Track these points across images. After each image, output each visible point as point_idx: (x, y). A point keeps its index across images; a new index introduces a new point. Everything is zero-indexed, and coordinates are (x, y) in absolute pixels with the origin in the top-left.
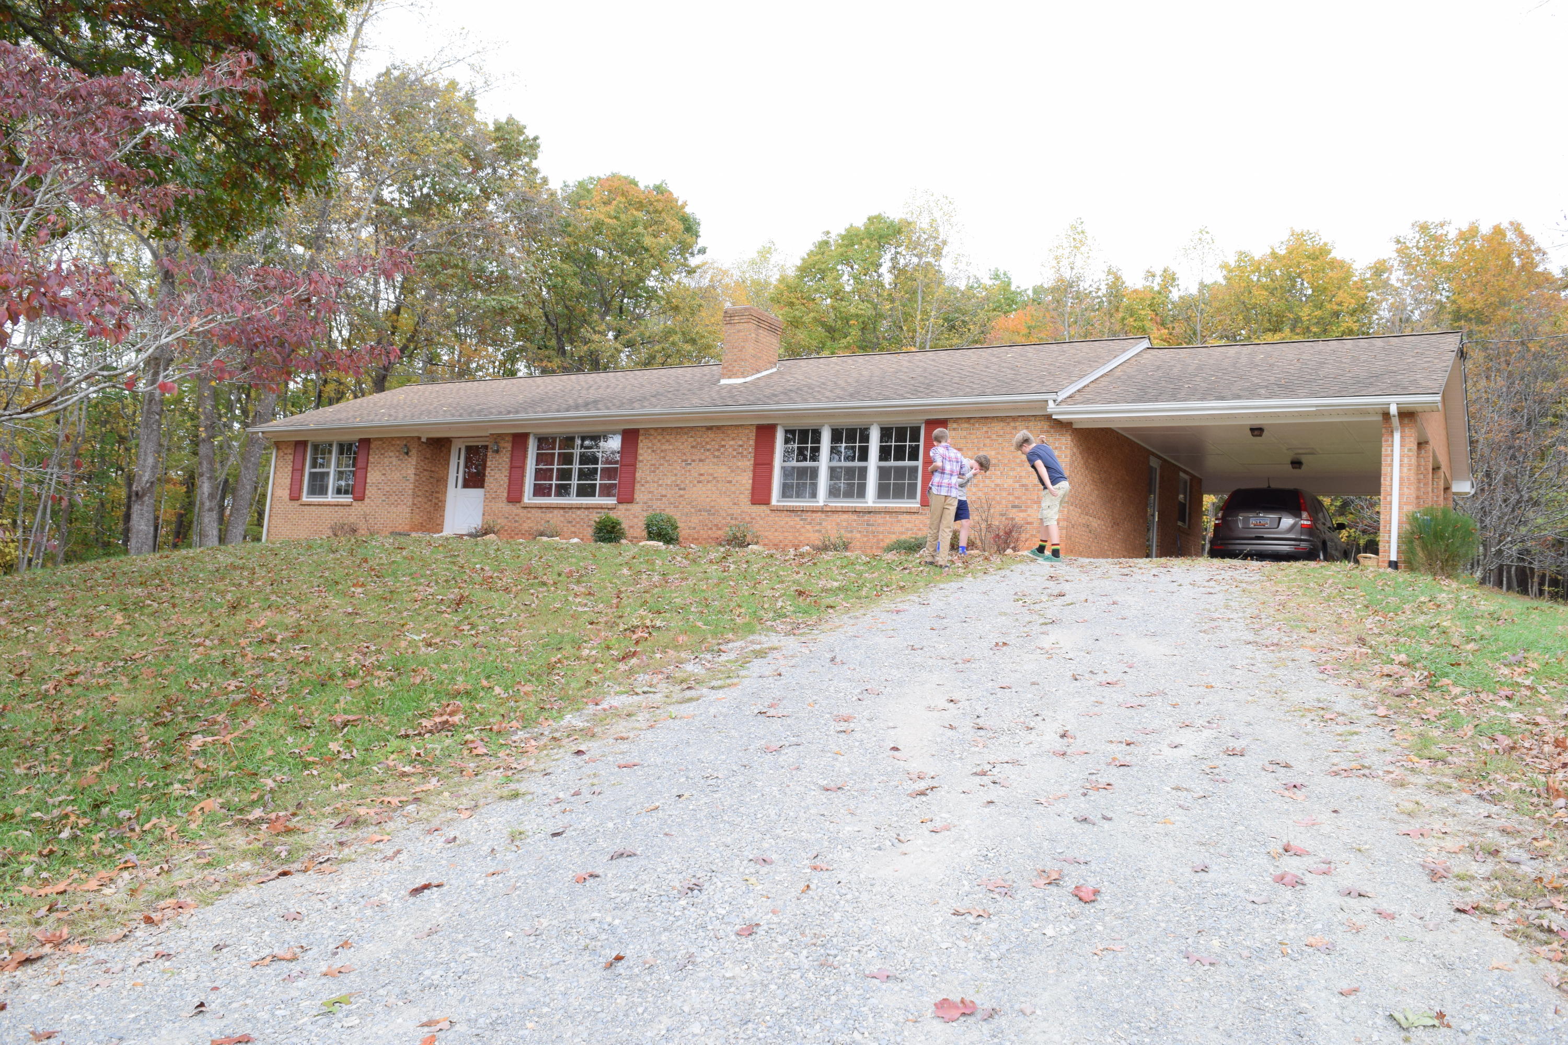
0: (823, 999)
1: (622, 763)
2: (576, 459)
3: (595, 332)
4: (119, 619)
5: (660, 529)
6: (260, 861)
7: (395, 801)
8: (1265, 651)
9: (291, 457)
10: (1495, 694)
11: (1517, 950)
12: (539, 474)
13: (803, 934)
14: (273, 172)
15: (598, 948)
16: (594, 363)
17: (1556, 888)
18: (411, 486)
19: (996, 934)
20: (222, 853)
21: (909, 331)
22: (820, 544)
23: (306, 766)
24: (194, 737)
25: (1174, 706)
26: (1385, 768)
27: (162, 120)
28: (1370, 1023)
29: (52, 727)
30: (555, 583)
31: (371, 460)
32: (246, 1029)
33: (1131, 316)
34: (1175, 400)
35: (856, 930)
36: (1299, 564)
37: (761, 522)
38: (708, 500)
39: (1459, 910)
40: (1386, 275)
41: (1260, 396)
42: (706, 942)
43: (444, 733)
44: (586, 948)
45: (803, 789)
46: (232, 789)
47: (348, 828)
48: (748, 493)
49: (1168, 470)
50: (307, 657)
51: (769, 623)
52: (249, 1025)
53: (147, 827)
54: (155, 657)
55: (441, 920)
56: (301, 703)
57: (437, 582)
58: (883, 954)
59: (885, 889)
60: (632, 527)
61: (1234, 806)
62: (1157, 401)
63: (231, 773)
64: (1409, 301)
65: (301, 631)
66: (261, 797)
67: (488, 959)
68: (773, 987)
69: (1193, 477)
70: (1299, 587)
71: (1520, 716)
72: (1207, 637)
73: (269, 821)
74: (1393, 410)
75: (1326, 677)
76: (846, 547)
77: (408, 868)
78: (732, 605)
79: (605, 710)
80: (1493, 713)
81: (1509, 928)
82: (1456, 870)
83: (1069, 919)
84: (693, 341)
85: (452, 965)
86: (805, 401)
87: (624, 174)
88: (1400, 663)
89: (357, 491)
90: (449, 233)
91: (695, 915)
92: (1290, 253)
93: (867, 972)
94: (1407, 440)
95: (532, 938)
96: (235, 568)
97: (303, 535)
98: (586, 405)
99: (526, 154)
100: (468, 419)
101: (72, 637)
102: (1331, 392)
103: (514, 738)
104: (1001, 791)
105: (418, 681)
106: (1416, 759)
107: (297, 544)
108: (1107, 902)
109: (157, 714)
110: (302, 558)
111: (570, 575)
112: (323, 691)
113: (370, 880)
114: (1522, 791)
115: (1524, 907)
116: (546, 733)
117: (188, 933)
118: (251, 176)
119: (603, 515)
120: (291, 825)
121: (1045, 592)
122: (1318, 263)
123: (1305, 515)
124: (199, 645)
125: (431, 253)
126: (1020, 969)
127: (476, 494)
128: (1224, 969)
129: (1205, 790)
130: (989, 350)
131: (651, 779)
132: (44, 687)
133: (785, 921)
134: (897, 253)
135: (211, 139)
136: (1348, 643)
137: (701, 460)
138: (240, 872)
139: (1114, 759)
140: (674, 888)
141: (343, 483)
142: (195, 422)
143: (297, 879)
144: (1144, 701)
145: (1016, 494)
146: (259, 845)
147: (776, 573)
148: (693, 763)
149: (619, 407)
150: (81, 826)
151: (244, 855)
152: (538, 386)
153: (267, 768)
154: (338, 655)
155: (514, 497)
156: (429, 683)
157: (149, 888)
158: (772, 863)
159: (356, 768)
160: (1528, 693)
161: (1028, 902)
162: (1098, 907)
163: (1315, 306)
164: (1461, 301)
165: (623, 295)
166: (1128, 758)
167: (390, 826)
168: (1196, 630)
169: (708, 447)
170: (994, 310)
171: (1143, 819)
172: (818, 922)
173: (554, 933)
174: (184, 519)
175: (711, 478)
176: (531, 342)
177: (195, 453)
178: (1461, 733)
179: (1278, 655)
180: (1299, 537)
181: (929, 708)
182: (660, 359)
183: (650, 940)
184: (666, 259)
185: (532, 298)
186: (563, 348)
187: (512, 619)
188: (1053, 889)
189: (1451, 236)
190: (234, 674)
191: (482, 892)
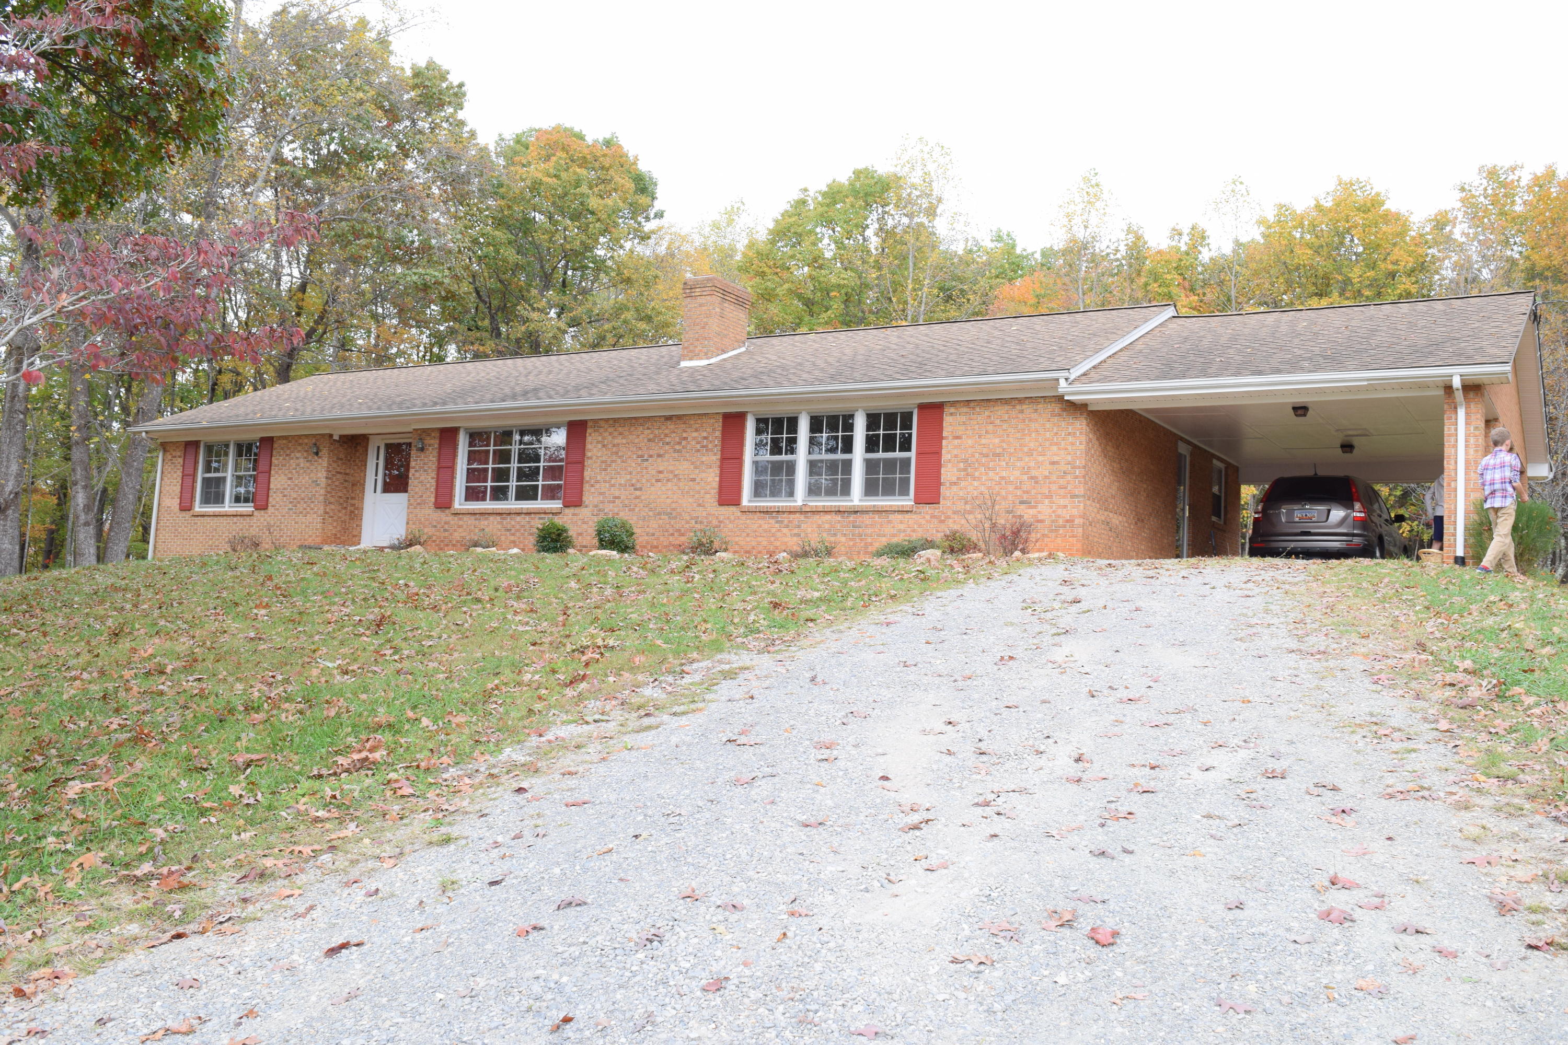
1: (570, 800)
2: (515, 457)
3: (534, 309)
5: (613, 536)
6: (150, 923)
7: (307, 850)
8: (1311, 660)
9: (181, 460)
12: (471, 475)
13: (779, 988)
14: (153, 126)
15: (544, 1010)
16: (534, 345)
18: (322, 492)
19: (1001, 983)
20: (105, 914)
21: (899, 302)
22: (799, 550)
23: (203, 812)
24: (71, 783)
25: (1205, 724)
26: (1448, 789)
27: (21, 66)
30: (491, 599)
31: (274, 461)
33: (1155, 281)
34: (1205, 376)
35: (840, 982)
36: (1350, 562)
37: (731, 526)
38: (669, 501)
39: (1530, 947)
40: (1448, 228)
41: (1302, 370)
42: (667, 1000)
43: (363, 772)
44: (529, 1009)
45: (778, 826)
46: (116, 841)
47: (252, 882)
48: (714, 492)
49: (1201, 456)
50: (202, 690)
51: (739, 640)
53: (16, 887)
54: (23, 693)
55: (362, 983)
56: (196, 741)
57: (353, 600)
58: (871, 1008)
59: (873, 936)
60: (580, 534)
61: (1273, 835)
62: (1184, 377)
63: (115, 823)
64: (1475, 258)
65: (196, 660)
66: (150, 850)
67: (416, 1025)
69: (1228, 465)
70: (1350, 587)
72: (1244, 646)
73: (160, 877)
74: (1457, 383)
75: (1380, 688)
76: (829, 552)
77: (322, 925)
78: (697, 619)
79: (550, 742)
82: (1528, 902)
83: (1083, 965)
84: (649, 319)
85: (375, 1032)
86: (780, 385)
87: (568, 125)
88: (1465, 671)
89: (258, 499)
90: (361, 197)
91: (655, 970)
92: (1338, 205)
93: (852, 1029)
94: (1473, 417)
95: (467, 1000)
96: (117, 589)
97: (196, 552)
98: (525, 394)
99: (450, 103)
100: (388, 412)
102: (1384, 364)
103: (445, 776)
104: (1007, 824)
105: (333, 713)
106: (1482, 778)
107: (189, 561)
108: (1128, 945)
109: (28, 758)
110: (195, 577)
111: (508, 590)
112: (223, 727)
113: (279, 940)
116: (482, 769)
117: (66, 1006)
118: (126, 132)
119: (547, 520)
120: (185, 880)
121: (1058, 598)
122: (1370, 216)
123: (1357, 506)
124: (75, 679)
125: (341, 220)
126: (1027, 1022)
127: (398, 500)
128: (1261, 1017)
129: (1241, 818)
130: (991, 323)
131: (604, 818)
133: (759, 974)
134: (885, 213)
135: (78, 89)
136: (1405, 650)
137: (659, 456)
138: (126, 936)
139: (1136, 785)
140: (630, 940)
141: (242, 490)
142: (67, 422)
143: (194, 942)
144: (1171, 719)
145: (1025, 488)
146: (149, 904)
147: (748, 583)
148: (651, 800)
149: (563, 396)
151: (131, 916)
152: (469, 373)
153: (157, 817)
154: (239, 687)
155: (443, 502)
156: (345, 716)
157: (20, 957)
158: (743, 909)
159: (261, 814)
161: (1037, 947)
162: (1118, 951)
163: (1367, 266)
164: (1535, 257)
165: (566, 266)
166: (1152, 783)
167: (302, 879)
168: (1231, 637)
169: (668, 440)
170: (997, 277)
171: (1169, 851)
172: (796, 974)
173: (492, 993)
174: (55, 535)
175: (671, 476)
176: (460, 322)
177: (67, 459)
178: (1534, 747)
179: (1325, 664)
180: (1351, 531)
181: (924, 732)
182: (610, 339)
183: (603, 999)
184: (616, 225)
185: (460, 272)
186: (498, 329)
187: (442, 642)
188: (1066, 931)
189: (1523, 183)
190: (117, 710)
191: (408, 950)
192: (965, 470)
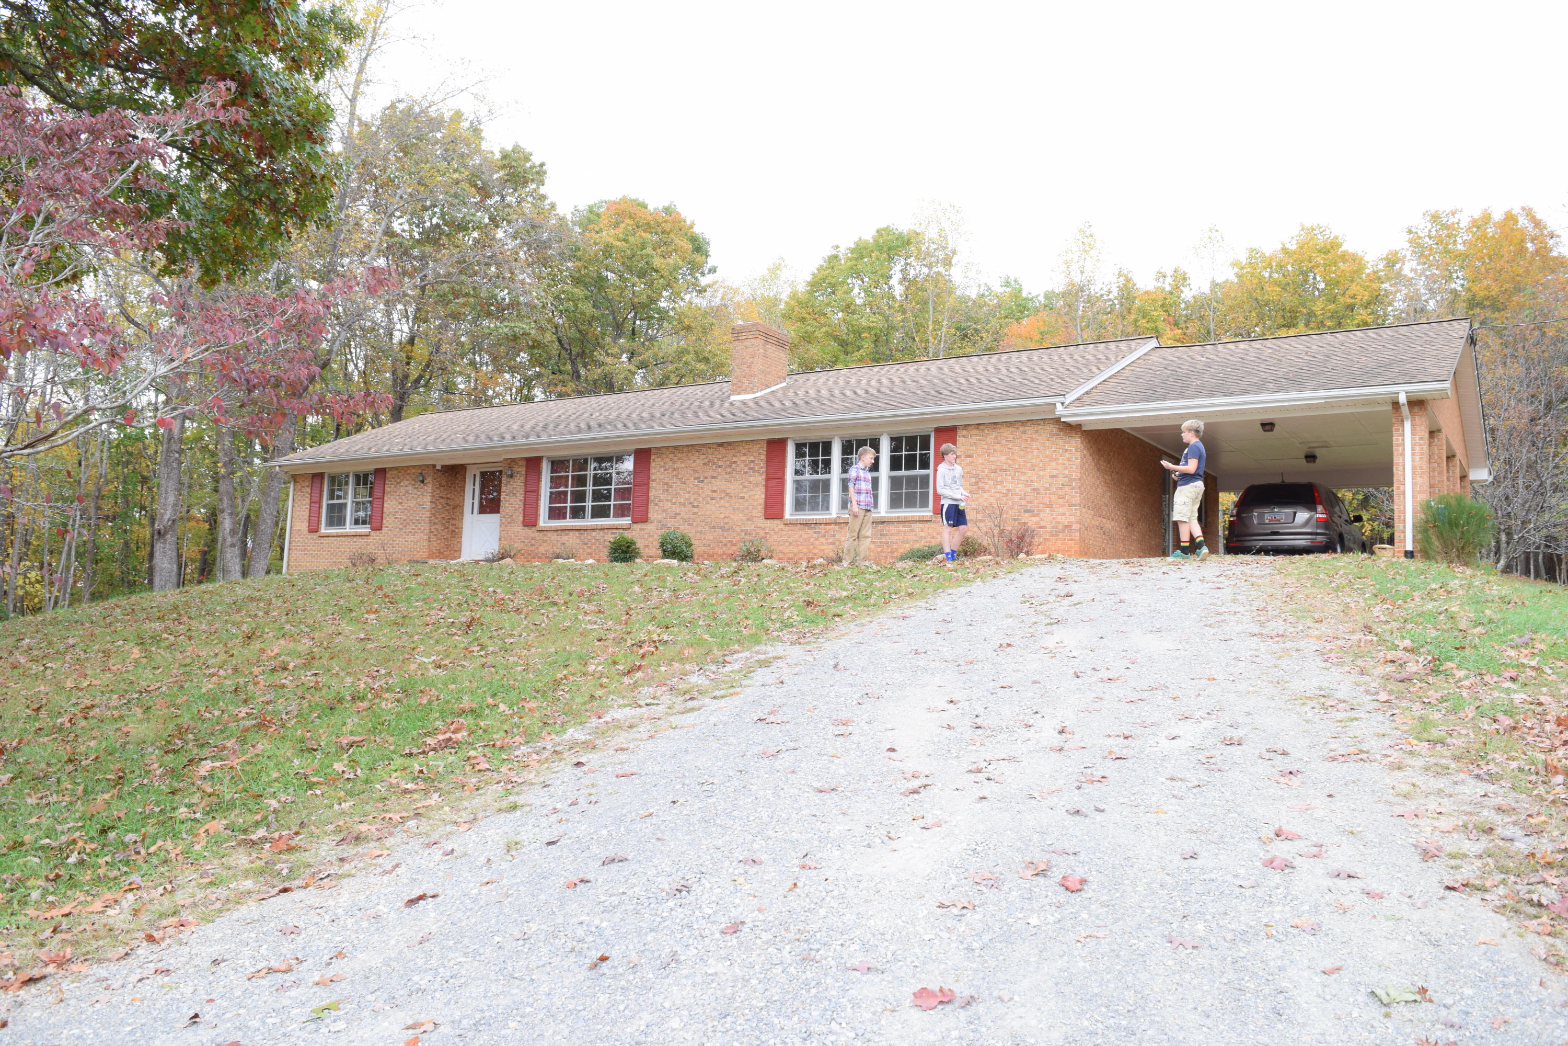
0: (803, 992)
1: (620, 772)
2: (590, 481)
3: (608, 354)
4: (136, 653)
5: (674, 547)
6: (262, 879)
7: (396, 817)
8: (1270, 642)
9: (308, 490)
10: (1500, 676)
11: (1506, 925)
12: (554, 497)
13: (787, 930)
14: (273, 207)
15: (585, 950)
16: (608, 385)
17: (1549, 863)
18: (428, 514)
19: (980, 925)
20: (225, 872)
21: (921, 341)
22: (834, 556)
23: (311, 786)
24: (203, 762)
25: (1174, 699)
26: (1384, 752)
28: (1351, 1000)
29: (66, 758)
30: (566, 603)
31: (387, 488)
32: (238, 1036)
33: (1144, 317)
34: (1183, 398)
35: (840, 924)
36: (1311, 557)
37: (775, 537)
38: (722, 516)
39: (1449, 888)
40: (1398, 266)
41: (1268, 390)
42: (691, 941)
43: (447, 751)
44: (573, 950)
45: (796, 791)
46: (237, 811)
47: (349, 844)
48: (761, 508)
50: (317, 683)
51: (775, 633)
52: (240, 1033)
53: (152, 849)
54: (169, 688)
55: (434, 929)
56: (310, 726)
57: (449, 605)
58: (866, 948)
59: (872, 885)
60: (647, 546)
61: (1228, 794)
62: (1165, 399)
63: (237, 796)
64: (1423, 291)
65: (313, 658)
66: (266, 818)
67: (476, 964)
68: (754, 982)
70: (1309, 578)
71: (1524, 696)
72: (1212, 631)
73: (272, 841)
74: (1403, 399)
75: (1329, 665)
77: (406, 881)
78: (740, 617)
79: (607, 723)
80: (1496, 694)
81: (1498, 903)
82: (1448, 849)
83: (1054, 908)
84: (706, 360)
85: (441, 970)
86: (815, 414)
87: (633, 197)
88: (1405, 649)
89: (374, 521)
90: (458, 262)
91: (682, 916)
92: (1301, 247)
93: (848, 965)
94: (1418, 428)
95: (521, 942)
96: (252, 600)
97: (321, 566)
98: (598, 427)
99: (533, 180)
100: (482, 445)
101: (89, 672)
102: (1339, 384)
103: (516, 753)
104: (995, 788)
105: (425, 701)
106: (1415, 742)
107: (314, 575)
108: (1094, 891)
109: (169, 742)
110: (318, 588)
111: (581, 594)
112: (332, 714)
113: (368, 893)
114: (1520, 770)
115: (1515, 883)
116: (549, 747)
117: (188, 949)
118: (253, 212)
119: (617, 535)
120: (293, 843)
121: (1053, 593)
122: (1330, 256)
123: (1320, 508)
124: (213, 675)
125: (443, 282)
126: (1001, 958)
127: (492, 519)
128: (1206, 952)
129: (1200, 779)
130: (998, 356)
131: (648, 787)
132: (59, 721)
133: (771, 918)
134: (907, 264)
135: (213, 177)
136: (1354, 632)
137: (713, 477)
138: (242, 890)
139: (1110, 753)
140: (662, 890)
141: (361, 514)
142: (215, 459)
143: (297, 895)
144: (1145, 695)
145: (1028, 499)
146: (262, 863)
147: (786, 584)
148: (690, 771)
149: (630, 428)
150: (88, 850)
151: (246, 874)
152: (551, 410)
153: (272, 790)
154: (349, 680)
155: (530, 521)
156: (435, 703)
157: (153, 908)
158: (761, 863)
159: (359, 786)
160: (1534, 674)
161: (1014, 893)
162: (1085, 896)
163: (1328, 300)
164: (1475, 289)
165: (635, 317)
166: (1125, 751)
167: (391, 841)
168: (1201, 624)
169: (720, 463)
170: (1006, 317)
171: (1135, 809)
172: (803, 918)
173: (542, 937)
174: (208, 557)
175: (723, 495)
176: (546, 367)
177: (216, 490)
178: (1462, 715)
179: (1282, 645)
180: (1315, 531)
181: (929, 710)
182: (674, 379)
183: (636, 941)
184: (677, 280)
185: (544, 324)
186: (578, 372)
187: (522, 639)
188: (1041, 880)
189: (1464, 224)
190: (245, 701)
191: (475, 900)
192: (976, 484)
